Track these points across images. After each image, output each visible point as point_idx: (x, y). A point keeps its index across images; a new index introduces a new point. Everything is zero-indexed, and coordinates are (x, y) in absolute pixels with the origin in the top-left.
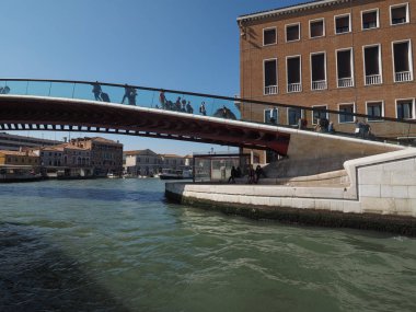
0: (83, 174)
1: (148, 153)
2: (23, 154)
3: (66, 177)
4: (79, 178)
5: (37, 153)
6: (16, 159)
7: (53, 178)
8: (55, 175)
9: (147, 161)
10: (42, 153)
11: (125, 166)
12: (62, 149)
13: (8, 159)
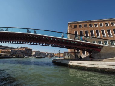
0: (22, 56)
1: (38, 51)
2: (7, 51)
3: (18, 57)
4: (21, 57)
5: (10, 51)
6: (4, 52)
7: (14, 57)
8: (15, 56)
9: (38, 53)
10: (12, 51)
11: (32, 55)
12: (17, 50)
13: (2, 52)
